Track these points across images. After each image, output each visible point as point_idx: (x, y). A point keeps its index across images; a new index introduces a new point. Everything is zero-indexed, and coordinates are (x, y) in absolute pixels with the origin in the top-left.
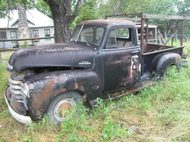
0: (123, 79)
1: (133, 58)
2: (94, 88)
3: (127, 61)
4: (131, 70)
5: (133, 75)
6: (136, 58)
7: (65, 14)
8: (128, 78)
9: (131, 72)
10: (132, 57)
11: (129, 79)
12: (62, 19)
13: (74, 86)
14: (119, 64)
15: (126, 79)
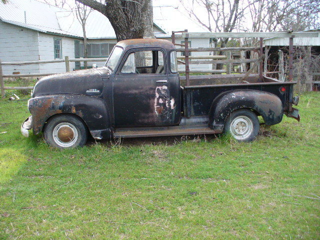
0: (143, 115)
1: (158, 89)
2: (95, 116)
3: (148, 92)
4: (155, 104)
5: (159, 112)
6: (164, 90)
7: (128, 28)
8: (150, 114)
9: (155, 107)
10: (157, 87)
11: (153, 117)
12: (125, 34)
13: (71, 109)
14: (136, 94)
15: (147, 116)
